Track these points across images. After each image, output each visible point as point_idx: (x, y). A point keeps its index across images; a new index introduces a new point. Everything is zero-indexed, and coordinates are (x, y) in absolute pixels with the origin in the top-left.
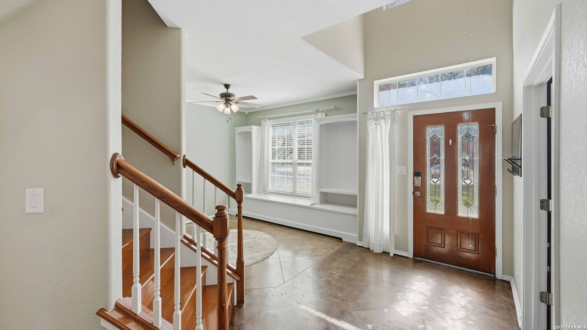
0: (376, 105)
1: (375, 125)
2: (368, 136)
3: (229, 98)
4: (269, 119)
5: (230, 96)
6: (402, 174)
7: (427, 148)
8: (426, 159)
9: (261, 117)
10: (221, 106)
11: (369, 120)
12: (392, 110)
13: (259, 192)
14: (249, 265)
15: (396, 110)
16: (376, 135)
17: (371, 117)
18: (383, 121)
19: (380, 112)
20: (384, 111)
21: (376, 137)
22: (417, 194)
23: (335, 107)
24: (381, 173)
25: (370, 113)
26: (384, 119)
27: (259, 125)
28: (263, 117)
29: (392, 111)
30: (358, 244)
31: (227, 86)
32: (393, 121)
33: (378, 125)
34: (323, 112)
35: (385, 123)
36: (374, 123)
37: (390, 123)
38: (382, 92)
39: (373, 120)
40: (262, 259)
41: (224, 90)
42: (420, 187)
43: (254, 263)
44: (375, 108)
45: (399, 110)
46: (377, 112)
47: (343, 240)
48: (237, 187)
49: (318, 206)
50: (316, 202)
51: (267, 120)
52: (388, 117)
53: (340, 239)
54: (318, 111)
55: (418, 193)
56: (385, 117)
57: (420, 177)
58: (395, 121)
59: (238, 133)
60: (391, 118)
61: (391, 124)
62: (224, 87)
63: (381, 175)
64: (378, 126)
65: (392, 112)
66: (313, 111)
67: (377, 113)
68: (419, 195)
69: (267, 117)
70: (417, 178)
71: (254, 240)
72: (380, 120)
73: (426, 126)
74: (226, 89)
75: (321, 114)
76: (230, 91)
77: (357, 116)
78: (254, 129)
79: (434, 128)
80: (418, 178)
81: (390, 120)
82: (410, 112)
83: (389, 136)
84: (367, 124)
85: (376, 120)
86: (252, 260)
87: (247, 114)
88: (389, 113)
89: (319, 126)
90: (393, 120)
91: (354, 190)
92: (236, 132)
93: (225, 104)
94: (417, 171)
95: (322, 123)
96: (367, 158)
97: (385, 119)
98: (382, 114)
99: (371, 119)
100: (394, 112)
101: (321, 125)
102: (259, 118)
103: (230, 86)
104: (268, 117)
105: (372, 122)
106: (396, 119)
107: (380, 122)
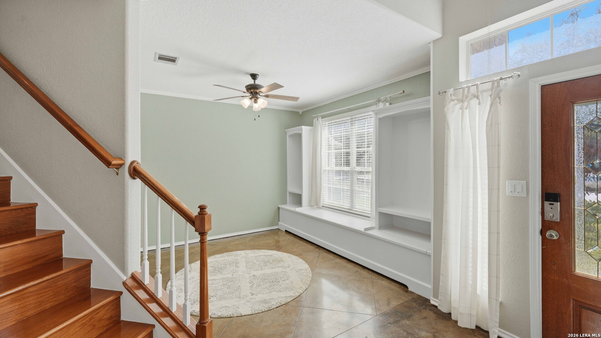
0: (462, 77)
1: (461, 110)
2: (449, 128)
3: (256, 90)
4: (323, 117)
5: (257, 89)
6: (516, 194)
7: (576, 147)
8: (574, 168)
9: (314, 116)
10: (247, 102)
11: (450, 102)
12: (493, 80)
13: (311, 206)
14: (256, 312)
15: (501, 79)
16: (462, 127)
17: (453, 98)
18: (475, 101)
19: (469, 86)
20: (477, 85)
21: (462, 129)
22: (551, 236)
23: (402, 92)
24: (471, 190)
25: (451, 91)
26: (477, 97)
27: (311, 125)
28: (315, 115)
29: (493, 82)
30: (432, 302)
31: (254, 76)
32: (495, 99)
33: (466, 109)
34: (385, 101)
35: (479, 104)
36: (459, 106)
37: (489, 103)
38: (476, 55)
39: (456, 102)
40: (278, 305)
41: (251, 81)
42: (557, 222)
43: (263, 310)
44: (462, 82)
45: (509, 77)
46: (463, 88)
47: (410, 289)
48: (199, 210)
49: (376, 233)
50: (374, 225)
51: (320, 119)
52: (485, 93)
53: (406, 287)
54: (379, 101)
55: (553, 234)
56: (479, 94)
57: (559, 203)
58: (500, 98)
59: (289, 136)
60: (491, 96)
61: (491, 105)
62: (250, 78)
63: (471, 195)
64: (467, 112)
65: (493, 84)
66: (372, 101)
67: (464, 90)
68: (555, 238)
69: (320, 114)
70: (550, 204)
71: (285, 270)
72: (470, 100)
73: (573, 103)
74: (253, 80)
75: (383, 104)
76: (257, 82)
77: (430, 101)
78: (305, 130)
79: (595, 105)
80: (553, 204)
81: (489, 99)
82: (532, 79)
83: (487, 126)
84: (445, 110)
85: (462, 102)
86: (264, 305)
87: (301, 113)
88: (488, 86)
89: (378, 120)
90: (496, 97)
91: (427, 215)
92: (288, 134)
93: (251, 99)
94: (551, 191)
95: (381, 116)
96: (447, 166)
97: (480, 97)
98: (473, 90)
99: (453, 100)
100: (498, 83)
101: (380, 119)
102: (312, 116)
103: (258, 76)
104: (322, 114)
105: (455, 105)
106: (501, 95)
107: (469, 103)
